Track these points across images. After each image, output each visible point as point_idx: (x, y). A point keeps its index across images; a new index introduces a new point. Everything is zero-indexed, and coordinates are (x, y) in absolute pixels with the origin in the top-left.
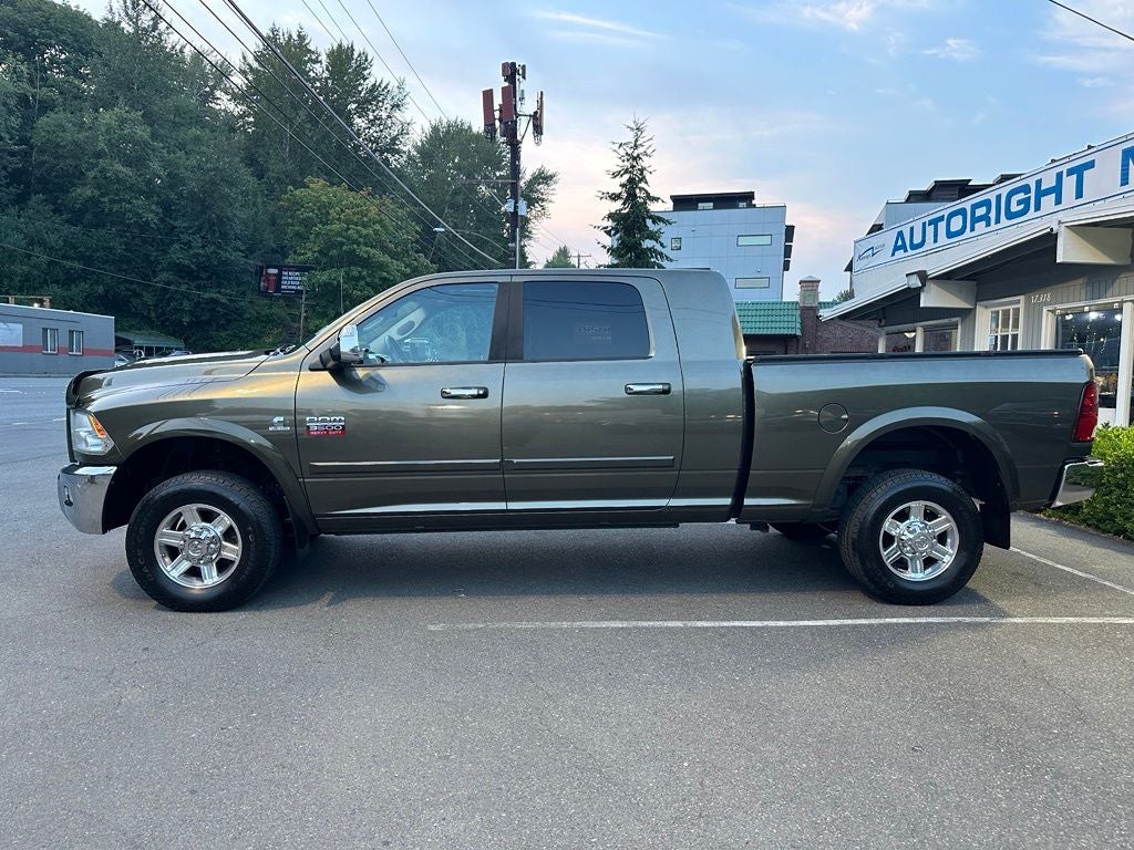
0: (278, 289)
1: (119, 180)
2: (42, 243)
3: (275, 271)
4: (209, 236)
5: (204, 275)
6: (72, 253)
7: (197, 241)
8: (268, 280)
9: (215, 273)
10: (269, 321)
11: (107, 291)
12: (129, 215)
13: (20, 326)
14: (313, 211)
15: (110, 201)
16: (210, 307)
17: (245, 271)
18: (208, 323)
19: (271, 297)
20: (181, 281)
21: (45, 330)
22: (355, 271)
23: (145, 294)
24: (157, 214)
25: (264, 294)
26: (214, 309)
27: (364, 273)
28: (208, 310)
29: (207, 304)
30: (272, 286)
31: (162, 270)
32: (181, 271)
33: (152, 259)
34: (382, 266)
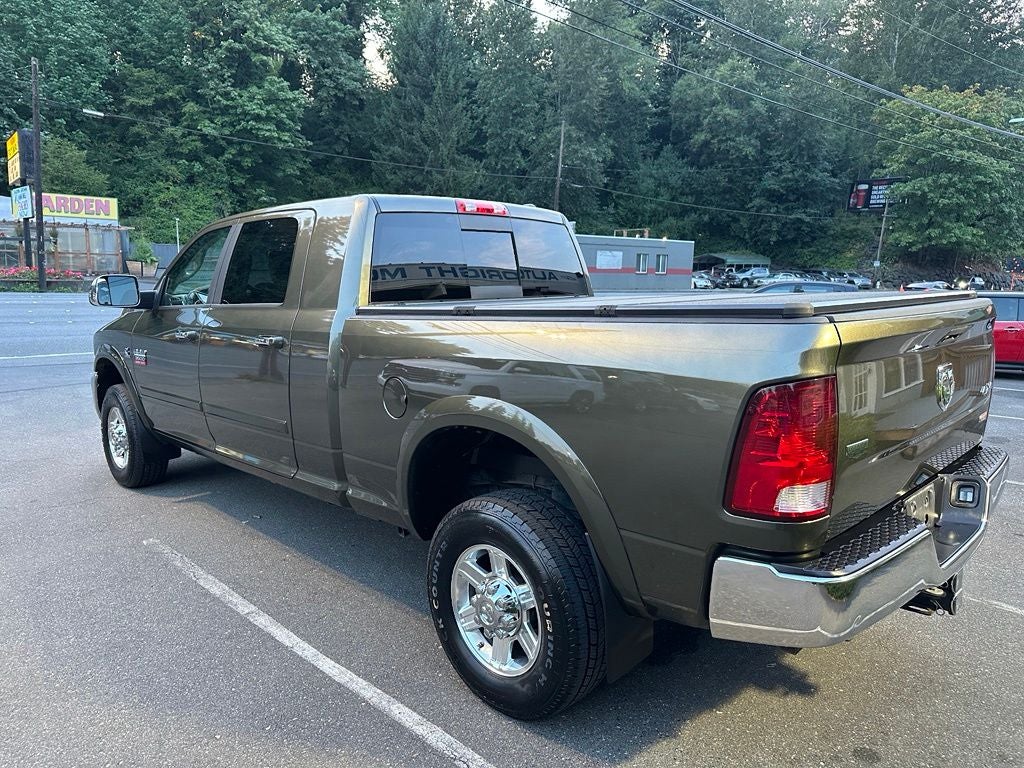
0: (867, 204)
1: (727, 123)
2: (667, 185)
3: (866, 187)
4: (798, 161)
5: (792, 198)
6: (687, 190)
7: (787, 166)
8: (857, 196)
9: (803, 195)
10: (852, 236)
11: (712, 219)
12: (732, 151)
13: (621, 253)
14: (903, 122)
15: (719, 141)
16: (795, 226)
17: (832, 190)
18: (794, 241)
19: (859, 213)
20: (771, 204)
21: (639, 255)
22: (944, 179)
23: (741, 218)
24: (755, 147)
25: (853, 210)
26: (799, 228)
27: (956, 179)
28: (795, 229)
29: (794, 223)
30: (861, 201)
31: (755, 197)
32: (773, 196)
33: (749, 187)
34: (978, 169)
